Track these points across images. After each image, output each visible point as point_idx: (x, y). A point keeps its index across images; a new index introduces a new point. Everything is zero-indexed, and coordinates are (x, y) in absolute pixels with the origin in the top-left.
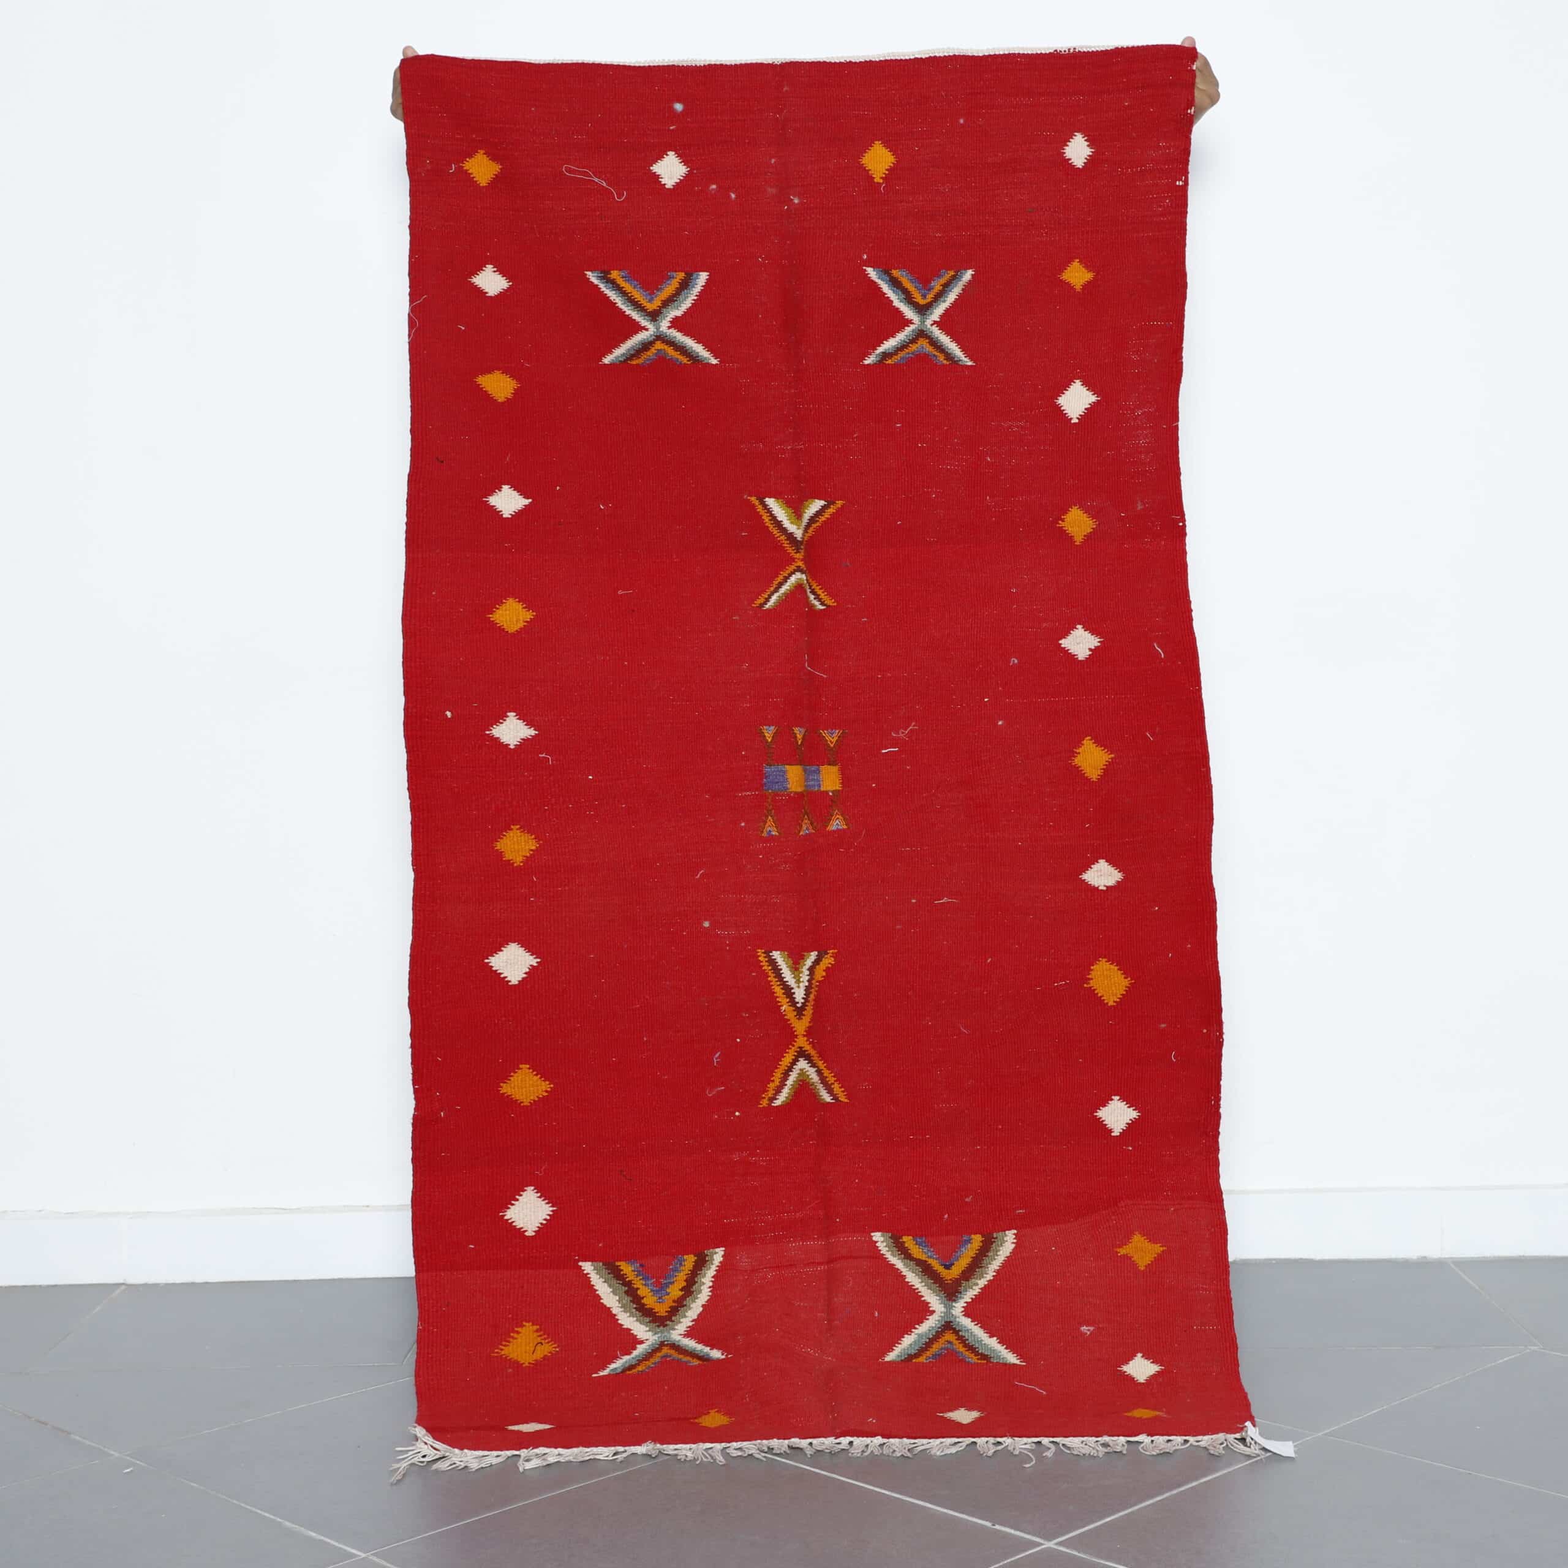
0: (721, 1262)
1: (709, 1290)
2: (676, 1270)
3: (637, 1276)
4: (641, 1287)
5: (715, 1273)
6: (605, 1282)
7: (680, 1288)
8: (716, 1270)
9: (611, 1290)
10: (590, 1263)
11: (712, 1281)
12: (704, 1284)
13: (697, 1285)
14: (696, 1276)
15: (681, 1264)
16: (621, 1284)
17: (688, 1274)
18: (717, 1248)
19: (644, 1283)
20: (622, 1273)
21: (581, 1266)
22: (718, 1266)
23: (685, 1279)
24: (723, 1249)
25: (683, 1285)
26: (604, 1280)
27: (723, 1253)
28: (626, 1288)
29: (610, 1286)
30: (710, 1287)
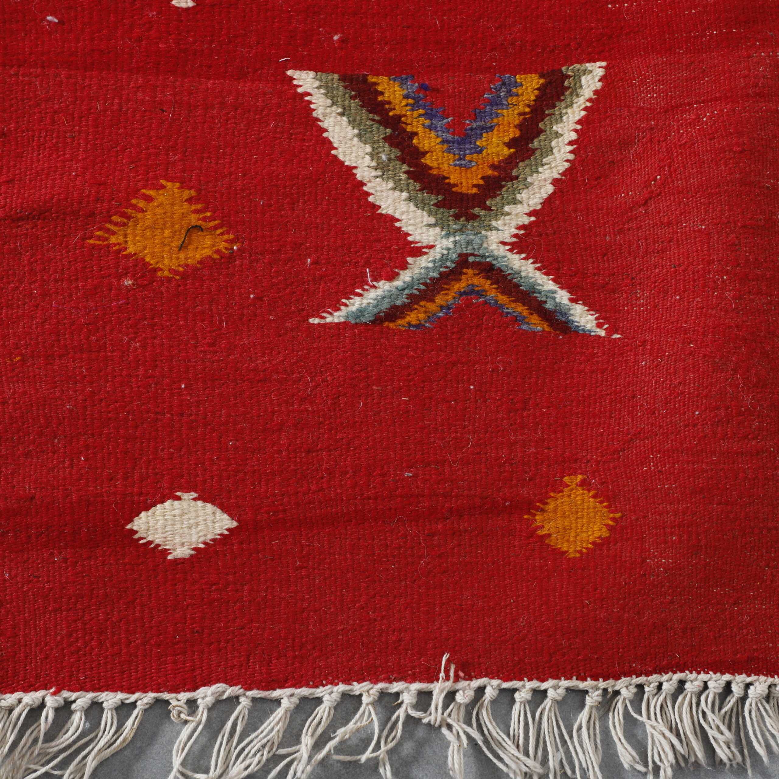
0: (596, 92)
1: (570, 148)
2: (496, 103)
3: (414, 107)
4: (420, 130)
5: (583, 113)
6: (342, 114)
7: (506, 140)
8: (585, 109)
9: (356, 131)
10: (312, 74)
11: (576, 131)
12: (558, 135)
13: (542, 137)
14: (542, 120)
15: (509, 93)
16: (379, 122)
17: (524, 114)
18: (589, 61)
19: (427, 122)
20: (380, 98)
21: (292, 79)
22: (590, 100)
23: (517, 122)
24: (604, 64)
25: (511, 136)
26: (340, 110)
27: (600, 72)
28: (388, 131)
29: (352, 122)
30: (571, 143)
